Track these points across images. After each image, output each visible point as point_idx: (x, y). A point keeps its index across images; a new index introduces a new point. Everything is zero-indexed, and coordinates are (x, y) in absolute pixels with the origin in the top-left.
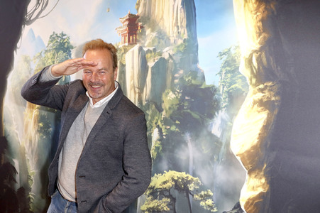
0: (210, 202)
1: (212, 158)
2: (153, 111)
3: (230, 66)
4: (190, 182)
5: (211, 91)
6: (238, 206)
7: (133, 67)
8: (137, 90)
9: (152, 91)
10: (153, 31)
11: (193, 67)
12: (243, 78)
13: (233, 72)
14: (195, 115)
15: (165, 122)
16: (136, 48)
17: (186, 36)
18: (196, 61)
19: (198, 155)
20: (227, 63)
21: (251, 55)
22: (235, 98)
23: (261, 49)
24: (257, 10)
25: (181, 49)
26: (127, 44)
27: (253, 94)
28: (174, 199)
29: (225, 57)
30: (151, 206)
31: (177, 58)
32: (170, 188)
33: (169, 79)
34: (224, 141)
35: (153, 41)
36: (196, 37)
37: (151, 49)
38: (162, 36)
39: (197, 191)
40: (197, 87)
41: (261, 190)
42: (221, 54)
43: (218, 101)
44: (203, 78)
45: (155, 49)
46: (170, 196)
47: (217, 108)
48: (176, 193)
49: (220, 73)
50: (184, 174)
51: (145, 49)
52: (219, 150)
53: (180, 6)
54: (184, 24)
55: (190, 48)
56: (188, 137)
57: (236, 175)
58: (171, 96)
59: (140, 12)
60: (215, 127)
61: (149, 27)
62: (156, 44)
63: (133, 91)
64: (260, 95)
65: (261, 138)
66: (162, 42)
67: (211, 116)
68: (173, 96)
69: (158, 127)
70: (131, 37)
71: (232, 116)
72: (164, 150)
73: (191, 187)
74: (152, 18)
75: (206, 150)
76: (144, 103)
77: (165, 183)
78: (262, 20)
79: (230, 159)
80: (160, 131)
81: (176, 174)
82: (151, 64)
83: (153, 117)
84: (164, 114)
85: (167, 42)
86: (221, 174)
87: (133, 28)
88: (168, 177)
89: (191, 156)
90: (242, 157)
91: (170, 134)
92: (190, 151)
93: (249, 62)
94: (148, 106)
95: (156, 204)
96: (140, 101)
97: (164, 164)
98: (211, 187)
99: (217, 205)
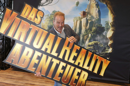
0: (102, 45)
1: (103, 39)
3: (107, 24)
5: (103, 28)
6: (108, 45)
7: (84, 22)
9: (89, 27)
10: (90, 15)
11: (100, 23)
12: (110, 26)
14: (100, 32)
15: (93, 33)
16: (85, 18)
17: (98, 18)
18: (100, 22)
20: (107, 23)
22: (108, 29)
23: (113, 22)
26: (82, 17)
27: (111, 29)
28: (94, 46)
30: (88, 48)
31: (96, 21)
33: (94, 25)
35: (90, 17)
36: (100, 18)
38: (92, 17)
39: (99, 44)
40: (100, 27)
41: (112, 43)
42: (106, 22)
43: (105, 29)
44: (102, 25)
47: (105, 31)
49: (105, 25)
50: (97, 42)
51: (88, 19)
52: (105, 37)
53: (97, 12)
54: (98, 15)
55: (99, 20)
56: (98, 35)
57: (108, 41)
58: (94, 28)
59: (87, 11)
60: (104, 34)
62: (91, 18)
63: (84, 27)
64: (112, 29)
65: (112, 35)
67: (103, 32)
70: (84, 16)
71: (107, 32)
73: (98, 44)
75: (102, 37)
76: (87, 29)
79: (107, 38)
80: (91, 34)
81: (95, 42)
82: (89, 22)
83: (89, 32)
84: (92, 31)
85: (94, 18)
86: (105, 41)
87: (85, 14)
88: (93, 43)
89: (99, 38)
90: (109, 38)
91: (94, 35)
92: (98, 38)
93: (111, 24)
94: (88, 30)
95: (90, 47)
96: (86, 29)
97: (92, 40)
98: (103, 43)
99: (104, 46)
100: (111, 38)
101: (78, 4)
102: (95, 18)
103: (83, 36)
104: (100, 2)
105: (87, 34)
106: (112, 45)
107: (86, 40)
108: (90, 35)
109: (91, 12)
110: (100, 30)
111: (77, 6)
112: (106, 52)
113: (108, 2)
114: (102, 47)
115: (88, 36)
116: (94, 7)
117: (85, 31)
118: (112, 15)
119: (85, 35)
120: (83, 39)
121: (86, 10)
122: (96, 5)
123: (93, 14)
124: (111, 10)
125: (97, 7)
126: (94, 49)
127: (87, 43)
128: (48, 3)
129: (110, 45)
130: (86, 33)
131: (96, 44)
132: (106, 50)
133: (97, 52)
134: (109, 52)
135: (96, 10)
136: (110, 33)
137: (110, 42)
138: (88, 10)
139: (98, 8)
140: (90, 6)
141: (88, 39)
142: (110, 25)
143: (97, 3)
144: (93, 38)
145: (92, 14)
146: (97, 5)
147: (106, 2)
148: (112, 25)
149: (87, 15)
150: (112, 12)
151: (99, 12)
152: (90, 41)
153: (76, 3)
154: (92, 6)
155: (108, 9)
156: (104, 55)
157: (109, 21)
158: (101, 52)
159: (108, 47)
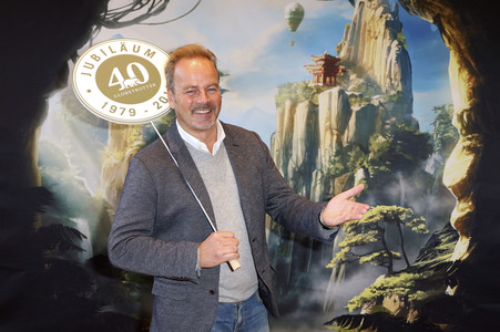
0: (422, 226)
1: (425, 192)
2: (357, 153)
3: (444, 118)
4: (401, 213)
5: (426, 137)
6: (449, 224)
7: (330, 109)
8: (335, 132)
9: (357, 133)
10: (359, 76)
11: (407, 116)
12: (455, 129)
13: (446, 123)
14: (407, 157)
15: (373, 162)
16: (335, 90)
17: (400, 89)
18: (411, 112)
19: (410, 190)
20: (441, 117)
21: (463, 113)
22: (447, 144)
23: (471, 109)
24: (469, 80)
25: (394, 99)
26: (321, 84)
27: (462, 142)
28: (382, 231)
29: (439, 112)
30: (354, 240)
31: (390, 107)
32: (378, 221)
33: (379, 124)
34: (437, 177)
35: (360, 87)
36: (411, 90)
37: (357, 94)
38: (371, 85)
39: (408, 220)
40: (410, 133)
41: (468, 210)
42: (436, 109)
43: (432, 146)
44: (418, 126)
45: (361, 96)
46: (378, 228)
47: (431, 151)
48: (385, 225)
49: (434, 124)
50: (395, 208)
51: (349, 93)
52: (433, 185)
53: (394, 61)
54: (399, 77)
55: (404, 100)
56: (399, 175)
57: (448, 202)
58: (381, 139)
59: (342, 55)
60: (429, 167)
61: (354, 72)
62: (363, 90)
63: (329, 133)
64: (468, 143)
65: (469, 173)
66: (371, 89)
67: (425, 158)
68: (384, 140)
69: (364, 167)
70: (328, 79)
71: (445, 158)
72: (370, 188)
73: (403, 217)
74: (359, 64)
75: (419, 185)
76: (345, 145)
77: (371, 217)
78: (472, 88)
79: (442, 191)
80: (366, 171)
81: (385, 209)
82: (355, 108)
83: (356, 158)
84: (371, 156)
85: (378, 90)
86: (433, 203)
87: (332, 69)
88: (375, 212)
89: (403, 191)
90: (453, 188)
91: (379, 174)
92: (402, 187)
93: (461, 118)
94: (350, 148)
95: (359, 237)
96: (339, 142)
98: (424, 214)
99: (429, 227)
100: (463, 190)
101: (300, 20)
102: (384, 90)
103: (327, 181)
104: (408, 9)
105: (346, 170)
106: (467, 225)
108: (359, 174)
109: (366, 60)
110: (410, 151)
111: (294, 29)
112: (440, 258)
113: (447, 12)
114: (422, 235)
115: (352, 179)
116: (380, 38)
117: (337, 153)
118: (465, 74)
119: (334, 177)
121: (340, 48)
122: (388, 24)
123: (372, 67)
124: (459, 51)
125: (394, 37)
126: (382, 246)
128: (144, 10)
129: (457, 222)
130: (341, 167)
131: (391, 219)
132: (441, 247)
133: (398, 258)
134: (454, 259)
135: (389, 48)
136: (456, 165)
137: (460, 210)
138: (349, 50)
139: (400, 43)
140: (357, 31)
142: (455, 123)
143: (395, 14)
144: (376, 190)
145: (366, 68)
146: (394, 28)
147: (437, 11)
148: (468, 125)
149: (346, 77)
150: (464, 63)
151: (403, 59)
153: (287, 16)
154: (370, 31)
155: (448, 45)
156: (432, 272)
157: (452, 105)
158: (415, 258)
159: (447, 231)
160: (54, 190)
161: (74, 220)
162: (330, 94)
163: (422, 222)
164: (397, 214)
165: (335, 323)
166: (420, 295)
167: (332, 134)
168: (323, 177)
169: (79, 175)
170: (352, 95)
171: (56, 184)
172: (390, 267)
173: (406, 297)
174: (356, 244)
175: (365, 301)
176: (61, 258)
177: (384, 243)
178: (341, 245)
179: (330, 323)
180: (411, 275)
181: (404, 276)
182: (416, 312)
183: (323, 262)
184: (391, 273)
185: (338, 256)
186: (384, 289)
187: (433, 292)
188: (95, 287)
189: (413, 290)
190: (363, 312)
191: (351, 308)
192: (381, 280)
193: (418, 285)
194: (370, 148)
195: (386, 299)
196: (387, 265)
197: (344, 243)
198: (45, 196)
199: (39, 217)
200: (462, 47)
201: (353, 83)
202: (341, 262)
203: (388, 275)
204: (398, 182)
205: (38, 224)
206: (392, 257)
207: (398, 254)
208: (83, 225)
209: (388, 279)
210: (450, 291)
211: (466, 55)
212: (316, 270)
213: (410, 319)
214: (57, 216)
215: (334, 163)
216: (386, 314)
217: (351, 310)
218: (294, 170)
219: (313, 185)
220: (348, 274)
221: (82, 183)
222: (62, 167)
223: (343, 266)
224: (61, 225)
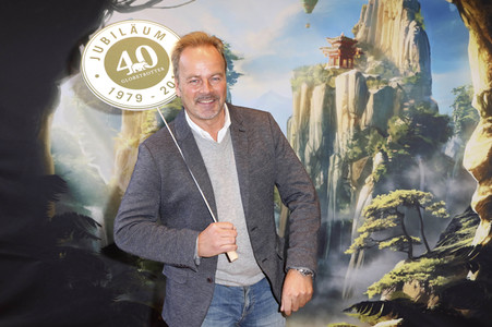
0: (442, 210)
1: (445, 175)
2: (375, 136)
3: (464, 100)
4: (421, 197)
5: (445, 120)
6: (470, 208)
7: (347, 92)
8: (353, 116)
9: (375, 116)
10: (377, 58)
11: (426, 98)
12: (475, 111)
13: (467, 105)
14: (428, 140)
15: (391, 146)
16: (352, 73)
17: (418, 70)
18: (430, 94)
19: (430, 173)
20: (461, 98)
21: (483, 94)
22: (467, 127)
24: (489, 60)
25: (413, 81)
26: (338, 67)
27: (482, 125)
28: (401, 215)
29: (459, 93)
30: (373, 225)
31: (408, 89)
32: (397, 206)
33: (397, 108)
34: (457, 160)
35: (377, 69)
36: (429, 73)
37: (375, 76)
38: (388, 66)
39: (428, 204)
40: (429, 116)
41: (489, 194)
42: (455, 90)
43: (451, 129)
44: (437, 108)
45: (379, 78)
46: (397, 213)
47: (451, 133)
48: (404, 210)
49: (454, 106)
50: (414, 192)
51: (366, 76)
52: (453, 168)
53: (412, 42)
54: (417, 59)
55: (423, 82)
56: (419, 159)
57: (468, 186)
58: (400, 122)
59: (359, 36)
60: (449, 150)
61: (372, 54)
62: (381, 72)
63: (346, 117)
64: (489, 125)
66: (389, 71)
67: (445, 140)
68: (402, 122)
69: (382, 151)
70: (345, 61)
71: (465, 141)
72: (389, 172)
73: (422, 202)
74: (376, 46)
75: (439, 168)
76: (363, 128)
77: (390, 202)
79: (463, 174)
80: (385, 155)
81: (404, 193)
82: (373, 91)
83: (375, 142)
84: (389, 139)
85: (396, 72)
86: (453, 187)
87: (348, 51)
88: (394, 196)
89: (422, 175)
90: (474, 171)
91: (398, 158)
92: (422, 171)
93: (481, 99)
94: (368, 131)
95: (378, 222)
96: (357, 126)
97: (390, 185)
98: (444, 198)
99: (450, 212)
100: (484, 173)
101: (316, 2)
102: (402, 72)
103: (345, 165)
105: (364, 154)
106: (488, 209)
107: (361, 182)
108: (378, 158)
109: (383, 42)
110: (429, 133)
111: (310, 11)
112: (461, 242)
114: (442, 219)
115: (370, 163)
116: (398, 18)
117: (355, 137)
118: (485, 54)
119: (352, 161)
120: (343, 179)
121: (357, 29)
122: (405, 5)
123: (390, 48)
124: (479, 31)
125: (412, 17)
126: (401, 231)
127: (365, 199)
129: (478, 206)
130: (359, 151)
131: (411, 204)
132: (462, 231)
133: (418, 243)
134: (475, 244)
135: (407, 29)
136: (477, 148)
137: (481, 193)
138: (366, 32)
139: (418, 24)
140: (374, 14)
141: (369, 179)
142: (475, 105)
144: (395, 173)
145: (384, 49)
146: (412, 8)
148: (489, 106)
149: (363, 59)
150: (484, 43)
151: (422, 40)
152: (379, 189)
154: (387, 12)
155: (467, 25)
156: (453, 257)
157: (471, 87)
158: (435, 243)
159: (468, 215)
160: (67, 178)
161: (89, 208)
162: (347, 77)
163: (442, 206)
164: (416, 199)
165: (355, 310)
166: (440, 280)
167: (349, 117)
168: (340, 161)
169: (92, 162)
170: (370, 78)
171: (70, 172)
172: (410, 253)
173: (427, 283)
174: (375, 229)
175: (384, 287)
176: (76, 247)
177: (404, 228)
178: (360, 230)
179: (350, 310)
180: (432, 261)
181: (424, 261)
182: (437, 298)
183: (341, 248)
184: (411, 258)
185: (357, 242)
186: (404, 274)
187: (453, 278)
188: (110, 276)
189: (434, 275)
190: (383, 298)
191: (371, 294)
192: (401, 266)
193: (439, 270)
194: (389, 131)
195: (406, 285)
196: (407, 250)
197: (363, 229)
198: (59, 185)
199: (53, 205)
200: (482, 27)
201: (371, 65)
202: (360, 248)
203: (408, 261)
204: (417, 165)
205: (52, 213)
206: (411, 242)
207: (418, 239)
208: (96, 213)
209: (408, 264)
210: (472, 276)
211: (486, 35)
212: (335, 256)
213: (431, 304)
214: (71, 205)
215: (351, 147)
216: (407, 299)
217: (370, 297)
218: (311, 154)
219: (330, 169)
220: (367, 259)
221: (95, 171)
222: (75, 154)
223: (362, 252)
224: (75, 214)
